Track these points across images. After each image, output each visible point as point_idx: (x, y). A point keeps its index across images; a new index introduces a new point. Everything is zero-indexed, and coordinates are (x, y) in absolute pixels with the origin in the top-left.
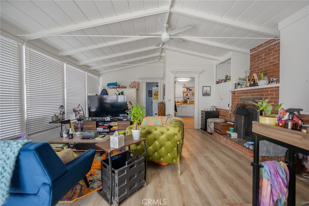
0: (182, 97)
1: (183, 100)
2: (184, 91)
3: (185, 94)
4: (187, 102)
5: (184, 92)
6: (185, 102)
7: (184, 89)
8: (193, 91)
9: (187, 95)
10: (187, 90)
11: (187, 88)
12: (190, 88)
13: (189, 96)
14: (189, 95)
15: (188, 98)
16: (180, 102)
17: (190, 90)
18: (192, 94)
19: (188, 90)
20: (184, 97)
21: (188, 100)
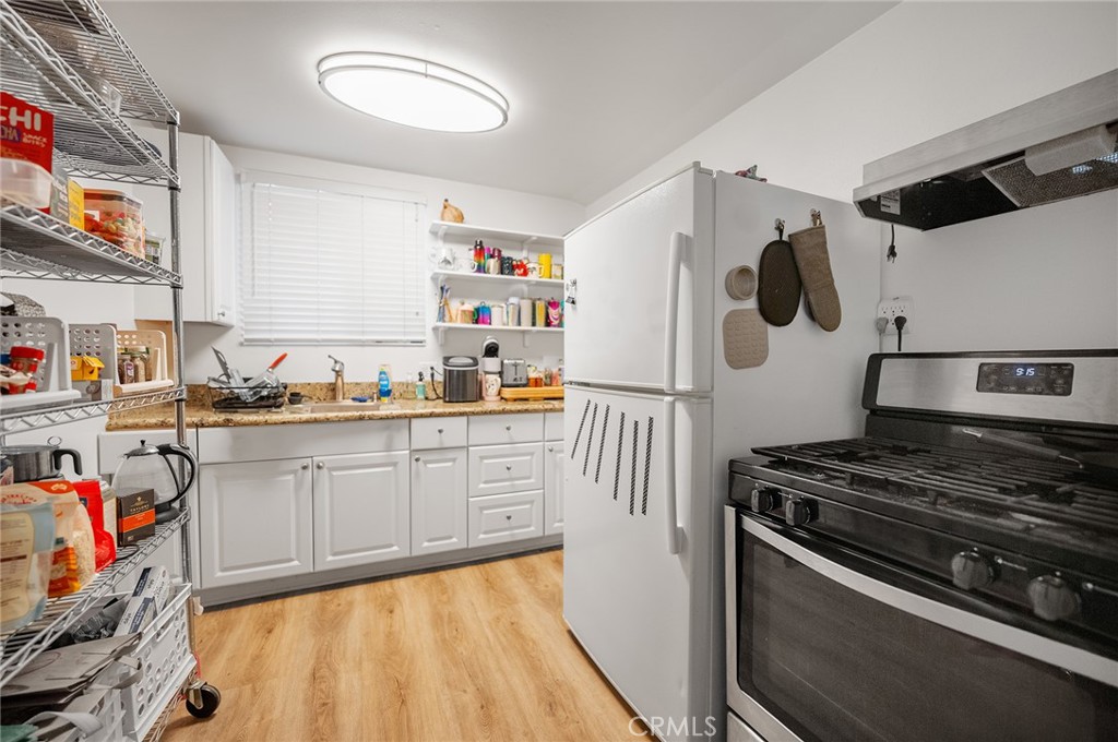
0: (429, 337)
1: (440, 368)
2: (450, 271)
3: (455, 306)
4: (480, 385)
5: (446, 289)
6: (459, 387)
7: (444, 251)
8: (532, 277)
9: (480, 316)
10: (481, 269)
11: (480, 251)
12: (505, 254)
13: (496, 324)
14: (495, 313)
15: (492, 351)
16: (407, 392)
17: (508, 266)
18: (526, 307)
19: (493, 264)
20: (446, 336)
21: (491, 364)
